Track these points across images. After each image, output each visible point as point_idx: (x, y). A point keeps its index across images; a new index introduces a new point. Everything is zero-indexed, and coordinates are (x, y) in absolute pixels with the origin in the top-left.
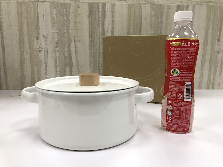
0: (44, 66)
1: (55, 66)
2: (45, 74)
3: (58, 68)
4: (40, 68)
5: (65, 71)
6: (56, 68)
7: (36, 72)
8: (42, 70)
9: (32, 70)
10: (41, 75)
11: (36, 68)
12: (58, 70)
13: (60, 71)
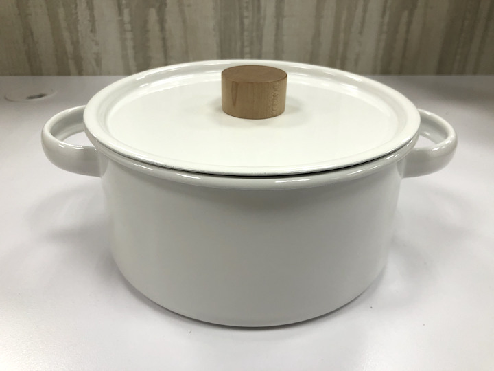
0: (84, 5)
1: (117, 8)
2: (91, 31)
3: (126, 11)
4: (74, 11)
5: (146, 22)
6: (120, 13)
7: (63, 24)
8: (80, 18)
9: (53, 17)
10: (79, 35)
11: (61, 12)
12: (126, 18)
13: (131, 22)
